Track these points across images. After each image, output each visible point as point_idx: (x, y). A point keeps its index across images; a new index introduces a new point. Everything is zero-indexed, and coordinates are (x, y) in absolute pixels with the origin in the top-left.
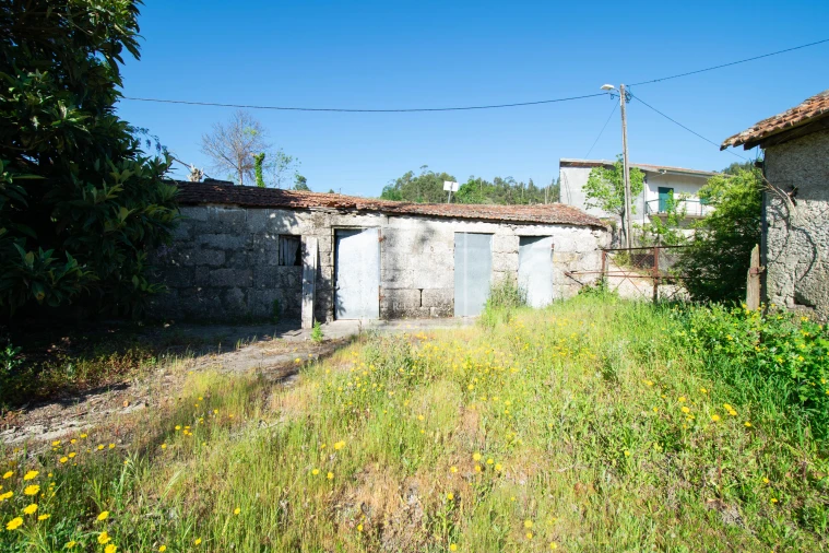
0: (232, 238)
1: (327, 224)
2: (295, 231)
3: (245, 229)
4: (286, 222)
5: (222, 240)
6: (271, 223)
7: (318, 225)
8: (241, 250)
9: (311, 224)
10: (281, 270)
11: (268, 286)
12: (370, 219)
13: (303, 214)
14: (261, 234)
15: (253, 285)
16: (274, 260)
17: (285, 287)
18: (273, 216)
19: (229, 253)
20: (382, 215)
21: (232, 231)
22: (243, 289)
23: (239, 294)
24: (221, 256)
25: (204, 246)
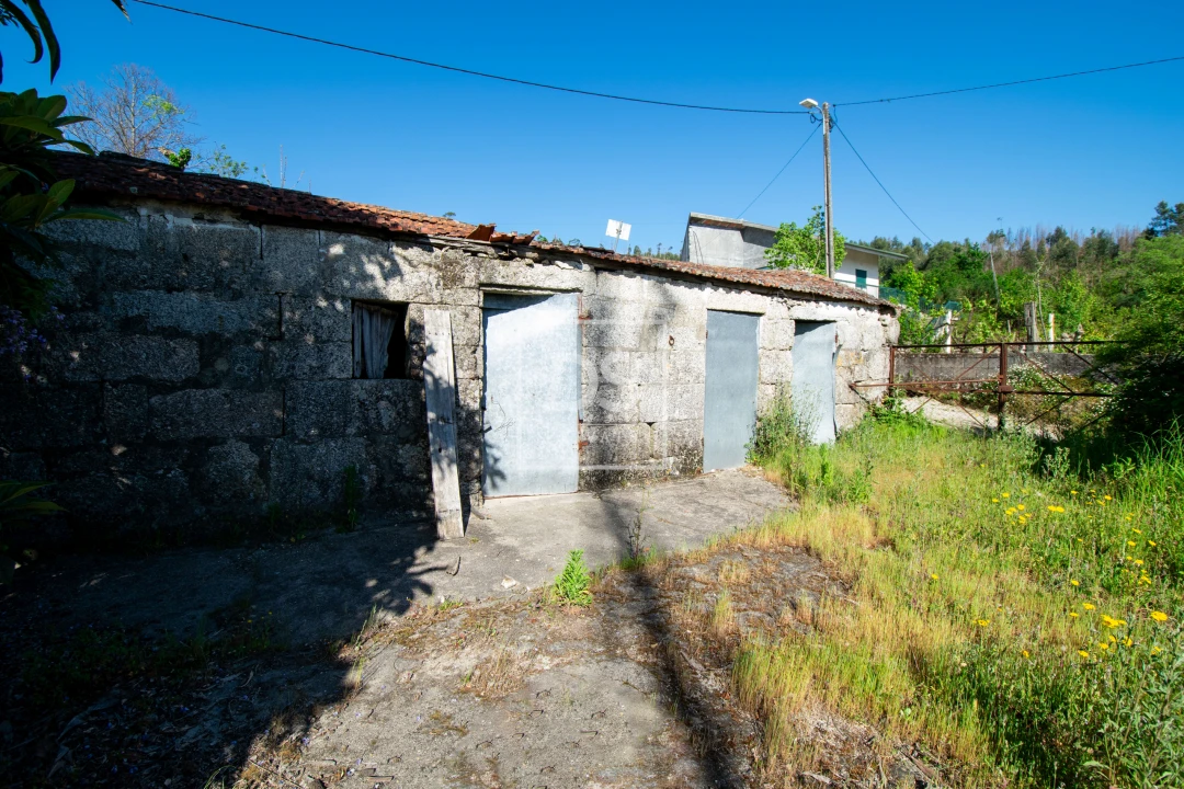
0: (219, 306)
1: (470, 278)
2: (394, 291)
3: (258, 280)
4: (372, 269)
5: (189, 308)
6: (330, 268)
7: (451, 280)
8: (248, 337)
9: (433, 277)
10: (359, 389)
11: (327, 432)
12: (561, 274)
13: (414, 252)
14: (304, 296)
15: (285, 430)
16: (341, 364)
17: (370, 433)
18: (337, 250)
19: (212, 345)
20: (586, 267)
21: (220, 285)
22: (256, 443)
23: (242, 456)
24: (185, 355)
25: (130, 326)
